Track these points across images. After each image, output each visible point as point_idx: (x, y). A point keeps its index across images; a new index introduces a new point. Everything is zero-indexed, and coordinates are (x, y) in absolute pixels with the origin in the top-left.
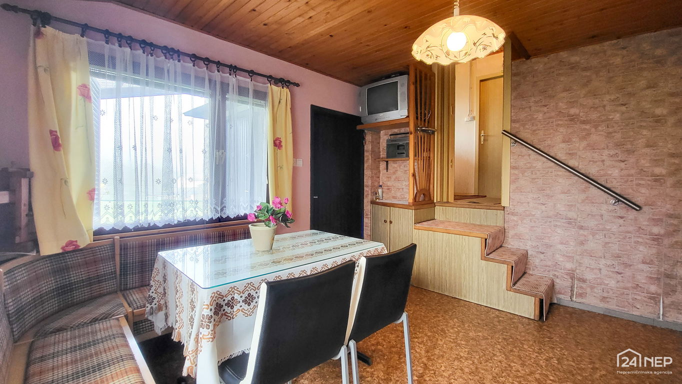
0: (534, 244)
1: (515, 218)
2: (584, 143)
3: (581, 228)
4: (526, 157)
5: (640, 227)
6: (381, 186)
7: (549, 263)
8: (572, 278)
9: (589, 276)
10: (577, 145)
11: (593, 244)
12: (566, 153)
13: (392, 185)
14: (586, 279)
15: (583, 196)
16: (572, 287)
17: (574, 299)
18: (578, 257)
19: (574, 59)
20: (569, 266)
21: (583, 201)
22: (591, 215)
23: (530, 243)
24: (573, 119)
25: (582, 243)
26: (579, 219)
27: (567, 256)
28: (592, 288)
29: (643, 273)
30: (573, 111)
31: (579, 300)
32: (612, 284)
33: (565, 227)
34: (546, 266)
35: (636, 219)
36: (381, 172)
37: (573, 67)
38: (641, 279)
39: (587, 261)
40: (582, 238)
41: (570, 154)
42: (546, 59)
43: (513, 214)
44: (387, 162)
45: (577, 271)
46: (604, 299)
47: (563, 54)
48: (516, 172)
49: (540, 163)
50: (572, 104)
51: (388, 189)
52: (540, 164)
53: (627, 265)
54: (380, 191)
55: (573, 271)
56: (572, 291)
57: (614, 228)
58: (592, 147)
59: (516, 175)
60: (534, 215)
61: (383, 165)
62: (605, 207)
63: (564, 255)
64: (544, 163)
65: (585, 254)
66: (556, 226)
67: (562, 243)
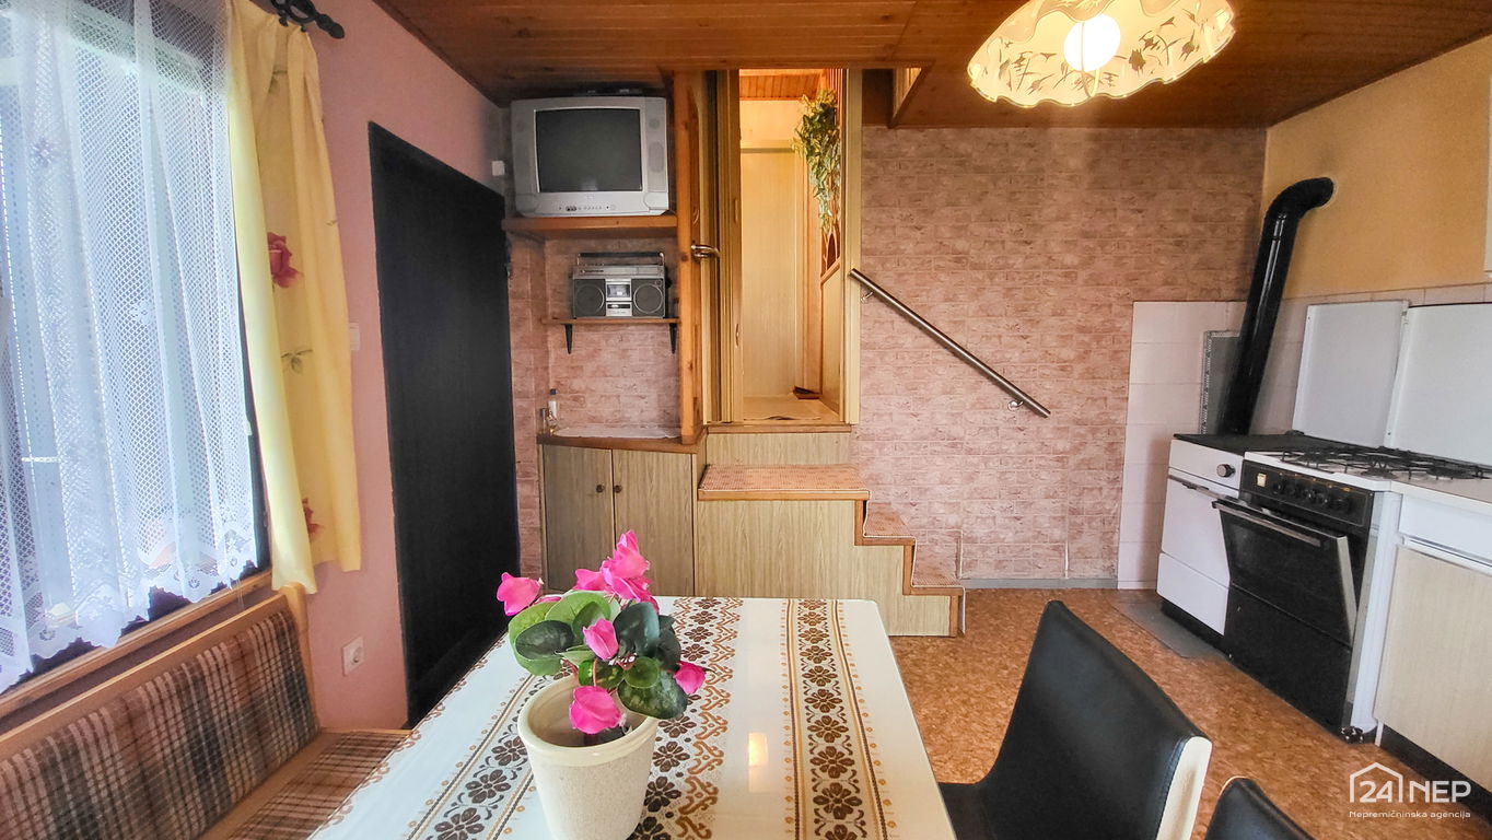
0: (901, 491)
1: (869, 445)
2: (974, 306)
3: (970, 452)
4: (888, 326)
5: (1043, 443)
6: (553, 392)
7: (924, 521)
8: (958, 540)
9: (980, 531)
10: (966, 307)
11: (985, 480)
12: (950, 321)
13: (587, 388)
14: (977, 538)
15: (972, 398)
16: (957, 556)
17: (961, 574)
18: (965, 502)
19: (964, 147)
20: (953, 520)
21: (973, 405)
22: (984, 429)
23: (893, 490)
24: (960, 258)
25: (970, 479)
26: (967, 437)
27: (950, 504)
28: (984, 549)
29: (1045, 513)
30: (961, 245)
31: (968, 574)
32: (1009, 537)
33: (947, 453)
34: (921, 527)
35: (1038, 430)
36: (552, 356)
37: (962, 161)
38: (1044, 522)
39: (977, 507)
40: (972, 469)
41: (955, 322)
42: (920, 136)
43: (866, 438)
44: (569, 328)
45: (965, 526)
46: (999, 565)
47: (948, 133)
48: (870, 355)
49: (910, 337)
50: (960, 230)
51: (576, 399)
52: (910, 340)
53: (1027, 504)
54: (553, 405)
55: (958, 528)
56: (957, 562)
57: (1012, 447)
58: (986, 312)
59: (871, 360)
60: (899, 437)
61: (555, 337)
62: (1001, 414)
63: (945, 503)
64: (916, 337)
65: (975, 495)
66: (934, 453)
67: (942, 483)
